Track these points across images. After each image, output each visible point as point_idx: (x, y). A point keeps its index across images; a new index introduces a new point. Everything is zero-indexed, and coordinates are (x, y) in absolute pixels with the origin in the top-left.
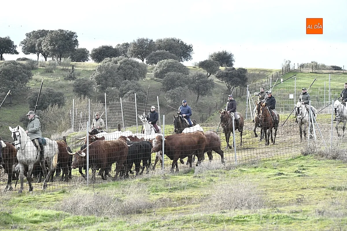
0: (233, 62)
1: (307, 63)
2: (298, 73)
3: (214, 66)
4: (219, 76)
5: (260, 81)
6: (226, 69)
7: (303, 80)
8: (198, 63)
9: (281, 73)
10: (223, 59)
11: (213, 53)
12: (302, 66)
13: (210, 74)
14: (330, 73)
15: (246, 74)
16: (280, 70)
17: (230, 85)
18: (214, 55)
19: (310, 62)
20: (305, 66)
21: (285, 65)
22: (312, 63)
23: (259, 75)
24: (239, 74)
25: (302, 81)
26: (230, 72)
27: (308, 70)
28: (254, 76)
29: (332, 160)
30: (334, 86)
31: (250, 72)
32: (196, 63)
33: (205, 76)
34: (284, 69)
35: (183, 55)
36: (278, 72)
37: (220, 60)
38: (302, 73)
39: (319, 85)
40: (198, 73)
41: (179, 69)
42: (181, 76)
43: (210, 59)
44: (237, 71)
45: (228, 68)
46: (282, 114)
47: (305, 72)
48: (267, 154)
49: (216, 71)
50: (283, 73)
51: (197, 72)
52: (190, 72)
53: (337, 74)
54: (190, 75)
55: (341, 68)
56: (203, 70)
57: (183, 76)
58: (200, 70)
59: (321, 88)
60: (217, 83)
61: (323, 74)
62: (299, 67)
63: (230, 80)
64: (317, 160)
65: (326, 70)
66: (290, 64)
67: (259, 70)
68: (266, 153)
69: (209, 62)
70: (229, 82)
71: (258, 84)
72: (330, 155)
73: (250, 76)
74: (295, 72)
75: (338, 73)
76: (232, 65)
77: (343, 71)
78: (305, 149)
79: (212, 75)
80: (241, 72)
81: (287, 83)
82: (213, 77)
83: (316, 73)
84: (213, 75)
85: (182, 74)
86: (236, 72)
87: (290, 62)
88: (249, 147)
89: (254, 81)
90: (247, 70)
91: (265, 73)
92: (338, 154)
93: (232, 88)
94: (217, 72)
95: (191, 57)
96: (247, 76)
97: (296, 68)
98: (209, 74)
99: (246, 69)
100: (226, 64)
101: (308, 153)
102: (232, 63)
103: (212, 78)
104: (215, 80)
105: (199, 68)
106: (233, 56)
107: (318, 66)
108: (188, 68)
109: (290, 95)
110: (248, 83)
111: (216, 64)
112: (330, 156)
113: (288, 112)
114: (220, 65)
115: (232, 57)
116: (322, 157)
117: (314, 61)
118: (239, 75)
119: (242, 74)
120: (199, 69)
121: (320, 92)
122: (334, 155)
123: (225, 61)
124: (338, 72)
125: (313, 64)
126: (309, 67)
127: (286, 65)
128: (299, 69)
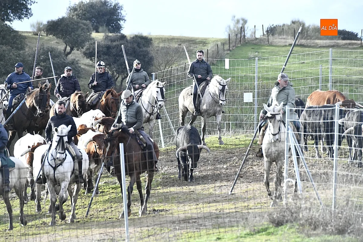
0: (121, 23)
1: (281, 24)
2: (263, 46)
3: (79, 32)
4: (91, 52)
5: (180, 65)
6: (107, 37)
7: (273, 61)
8: (44, 25)
9: (227, 47)
10: (99, 14)
11: (77, 3)
12: (272, 31)
13: (72, 49)
14: (333, 46)
15: (149, 49)
16: (225, 39)
17: (115, 74)
18: (80, 7)
19: (289, 23)
20: (279, 30)
21: (234, 30)
22: (293, 25)
23: (179, 51)
24: (134, 48)
25: (271, 63)
26: (114, 44)
27: (284, 39)
28: (167, 53)
29: (337, 236)
30: (341, 74)
31: (158, 44)
32: (39, 24)
33: (60, 53)
34: (233, 37)
35: (11, 7)
36: (219, 43)
37: (92, 17)
38: (271, 45)
39: (307, 73)
40: (45, 46)
41: (3, 38)
42: (7, 52)
43: (71, 16)
44: (130, 43)
45: (110, 34)
46: (228, 135)
47: (279, 44)
48: (195, 222)
49: (84, 41)
50: (231, 46)
51: (43, 45)
52: (27, 45)
53: (347, 48)
54: (27, 50)
55: (357, 35)
56: (54, 40)
57: (11, 54)
58: (48, 40)
59: (312, 79)
60: (87, 68)
61: (317, 48)
62: (265, 33)
63: (115, 63)
64: (303, 235)
65: (324, 40)
66: (246, 26)
67: (178, 39)
68: (194, 220)
69: (69, 21)
70: (112, 66)
71: (176, 71)
72: (332, 224)
73: (159, 52)
74: (255, 44)
75: (350, 47)
76: (118, 28)
77: (359, 42)
78: (279, 213)
79: (75, 51)
80: (138, 45)
81: (238, 69)
82: (77, 55)
83: (302, 46)
84: (78, 50)
85: (9, 48)
86: (129, 45)
87: (245, 22)
88: (156, 209)
89: (168, 63)
90: (151, 39)
91: (190, 47)
92: (350, 224)
93: (120, 79)
94: (87, 45)
95: (30, 11)
96: (153, 54)
97: (259, 35)
98: (68, 49)
99: (149, 37)
100: (107, 25)
101: (285, 221)
102: (119, 24)
103: (76, 57)
104: (82, 62)
105: (47, 35)
106: (122, 9)
107: (307, 32)
108: (23, 34)
109: (245, 94)
110: (154, 68)
111: (85, 27)
112: (331, 226)
113: (241, 130)
114: (94, 29)
115: (119, 11)
116: (315, 229)
117: (297, 20)
118: (135, 52)
119: (141, 49)
120: (46, 38)
121: (309, 87)
122: (339, 225)
123: (103, 19)
124: (350, 44)
125: (295, 26)
126: (287, 34)
127: (236, 29)
128: (266, 37)
